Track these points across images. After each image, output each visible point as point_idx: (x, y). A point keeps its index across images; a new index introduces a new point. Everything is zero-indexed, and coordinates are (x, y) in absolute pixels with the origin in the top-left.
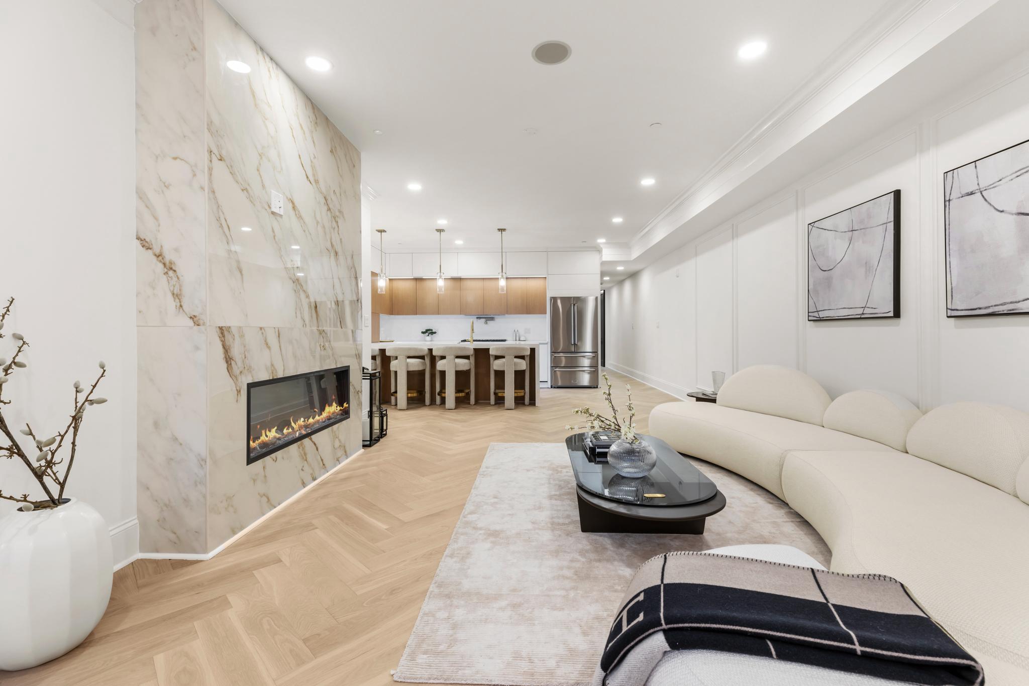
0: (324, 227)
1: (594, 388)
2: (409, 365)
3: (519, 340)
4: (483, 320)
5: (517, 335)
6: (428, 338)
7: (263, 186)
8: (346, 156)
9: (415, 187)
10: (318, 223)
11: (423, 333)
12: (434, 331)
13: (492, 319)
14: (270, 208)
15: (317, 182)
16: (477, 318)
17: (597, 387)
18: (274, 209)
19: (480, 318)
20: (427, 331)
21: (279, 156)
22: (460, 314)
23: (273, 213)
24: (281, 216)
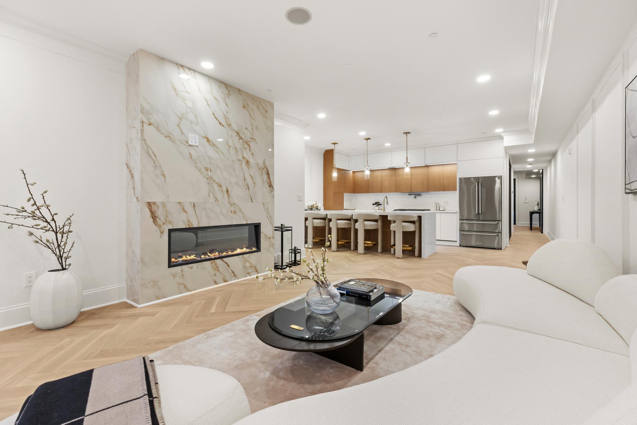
0: (236, 148)
1: (498, 249)
2: (338, 224)
3: (439, 210)
4: (413, 196)
5: (438, 206)
6: (377, 208)
7: (182, 133)
8: (258, 107)
9: (322, 116)
10: (230, 147)
11: (373, 204)
12: (380, 203)
13: (420, 195)
14: (187, 143)
15: (229, 125)
16: (409, 194)
17: (501, 249)
18: (190, 143)
19: (411, 194)
20: (376, 203)
21: (196, 116)
22: (396, 192)
23: (190, 145)
24: (197, 146)
